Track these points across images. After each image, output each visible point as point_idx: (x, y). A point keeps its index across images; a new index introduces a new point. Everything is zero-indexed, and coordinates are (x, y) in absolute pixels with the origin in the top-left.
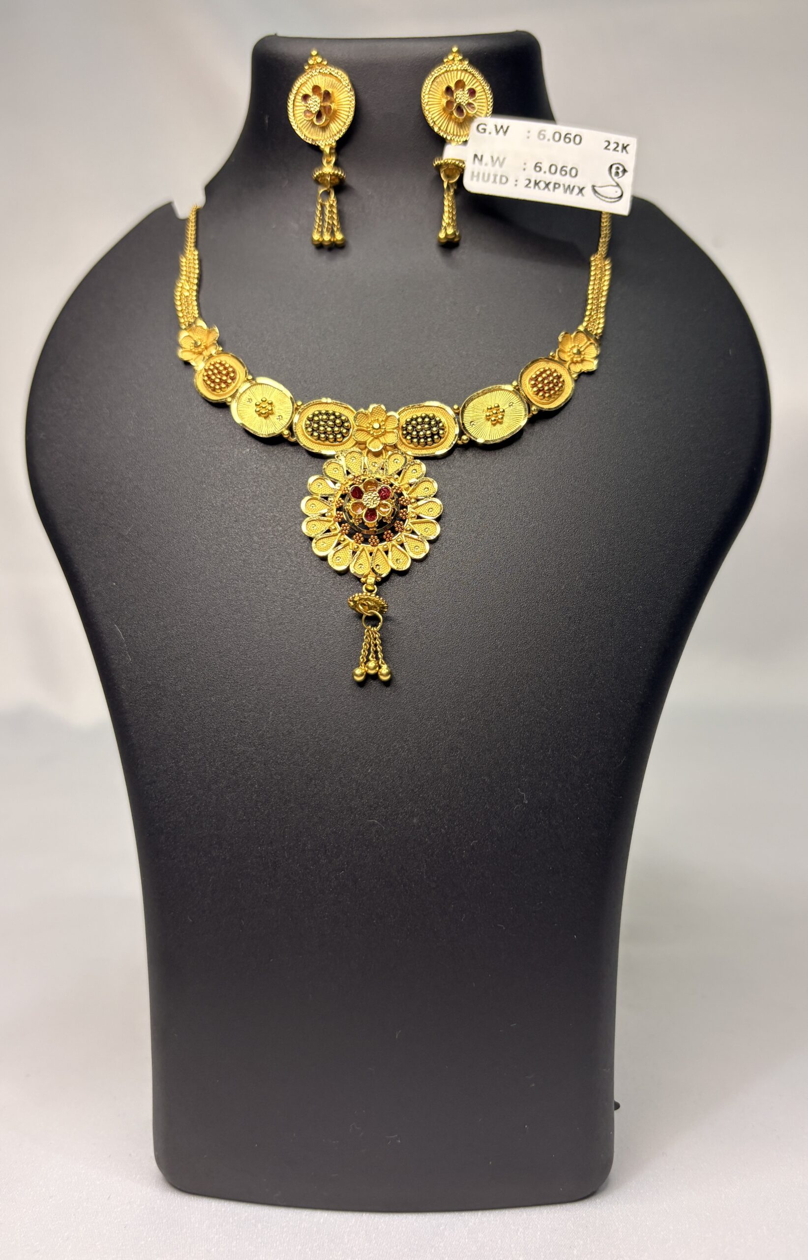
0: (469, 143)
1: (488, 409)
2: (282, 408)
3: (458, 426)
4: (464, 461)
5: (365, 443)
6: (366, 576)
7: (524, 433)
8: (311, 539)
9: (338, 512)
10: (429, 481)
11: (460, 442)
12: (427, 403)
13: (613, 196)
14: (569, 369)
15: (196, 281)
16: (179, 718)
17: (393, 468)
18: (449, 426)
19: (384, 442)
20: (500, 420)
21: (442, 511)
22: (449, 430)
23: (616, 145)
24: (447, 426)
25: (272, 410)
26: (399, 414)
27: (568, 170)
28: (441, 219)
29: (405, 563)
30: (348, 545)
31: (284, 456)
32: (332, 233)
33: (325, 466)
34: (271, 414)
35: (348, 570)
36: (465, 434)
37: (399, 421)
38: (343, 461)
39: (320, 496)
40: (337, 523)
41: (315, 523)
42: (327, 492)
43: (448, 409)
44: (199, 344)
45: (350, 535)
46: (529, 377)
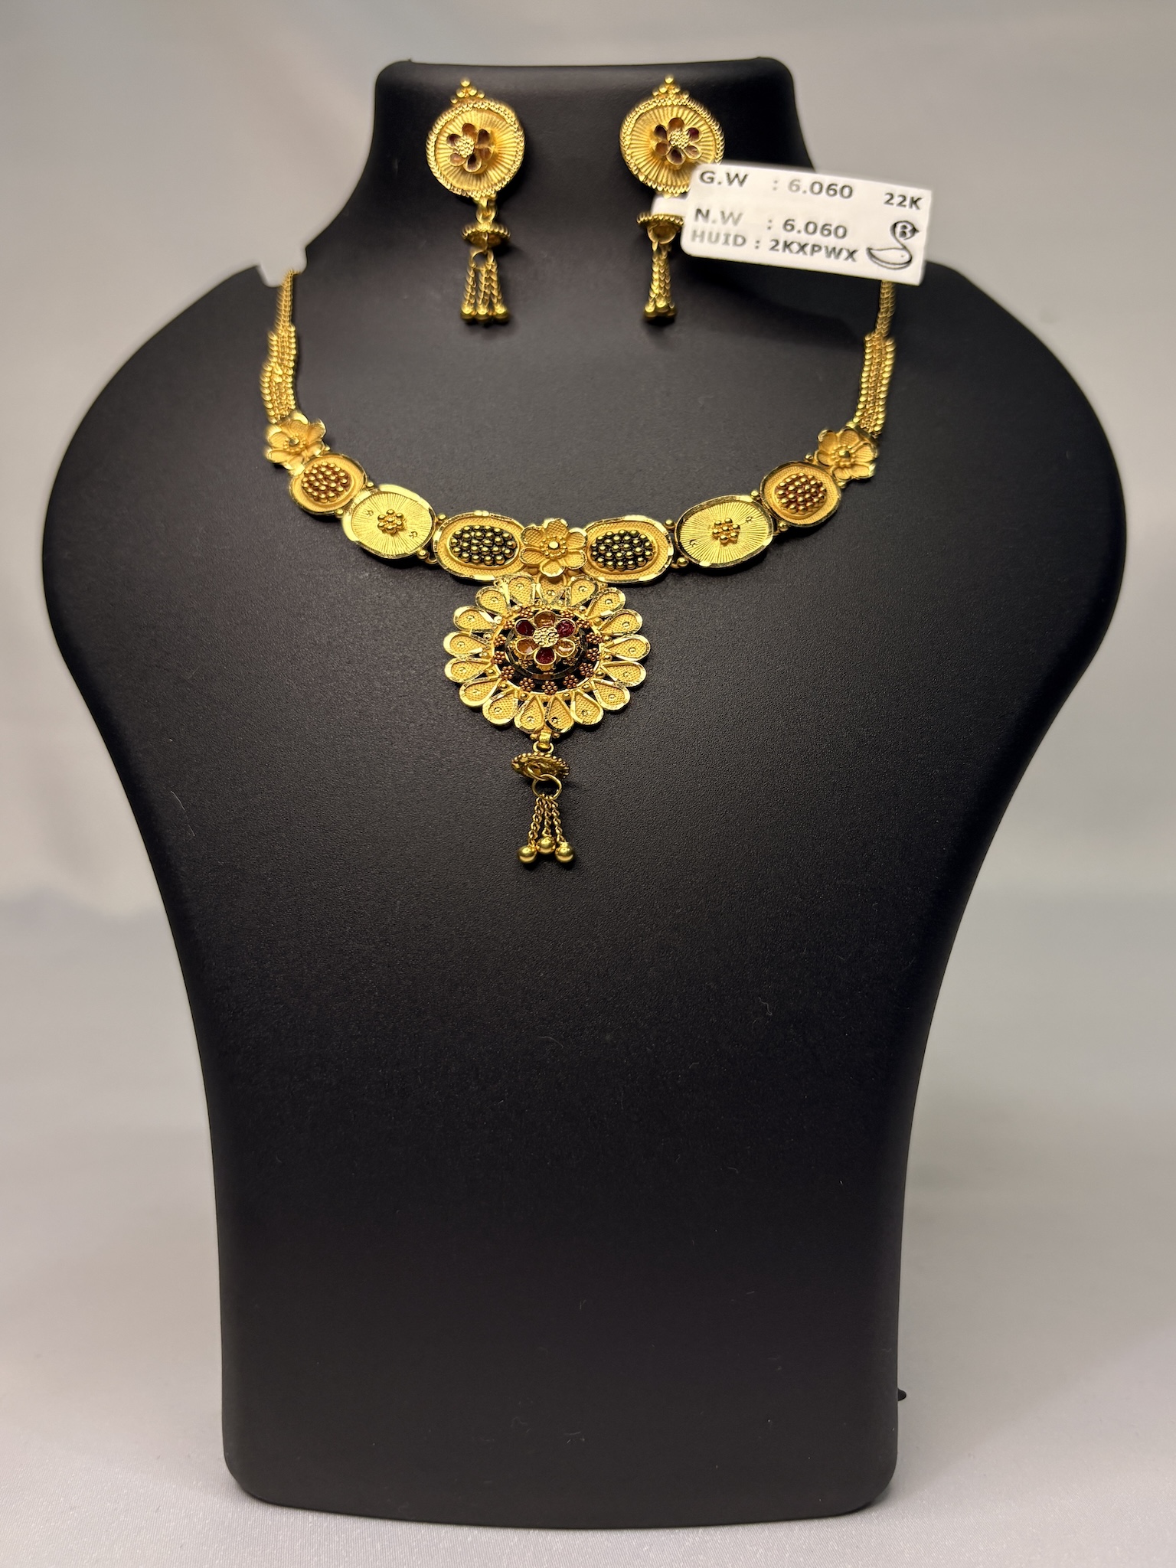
0: (690, 195)
1: (715, 524)
2: (416, 522)
3: (672, 547)
4: (681, 589)
5: (537, 566)
6: (538, 732)
7: (768, 555)
8: (458, 685)
9: (498, 652)
10: (630, 614)
11: (674, 566)
12: (628, 518)
13: (898, 262)
14: (834, 475)
15: (292, 364)
16: (264, 908)
17: (577, 597)
18: (658, 546)
19: (565, 565)
20: (733, 539)
21: (649, 651)
22: (659, 550)
23: (901, 199)
24: (656, 545)
25: (402, 525)
26: (587, 531)
27: (832, 229)
28: (649, 288)
29: (596, 716)
30: (512, 692)
31: (419, 583)
32: (491, 306)
33: (479, 595)
34: (400, 530)
35: (512, 723)
36: (683, 556)
37: (587, 539)
38: (504, 588)
39: (471, 631)
40: (496, 666)
41: (465, 665)
42: (483, 627)
43: (658, 525)
44: (297, 441)
45: (515, 680)
46: (776, 485)
